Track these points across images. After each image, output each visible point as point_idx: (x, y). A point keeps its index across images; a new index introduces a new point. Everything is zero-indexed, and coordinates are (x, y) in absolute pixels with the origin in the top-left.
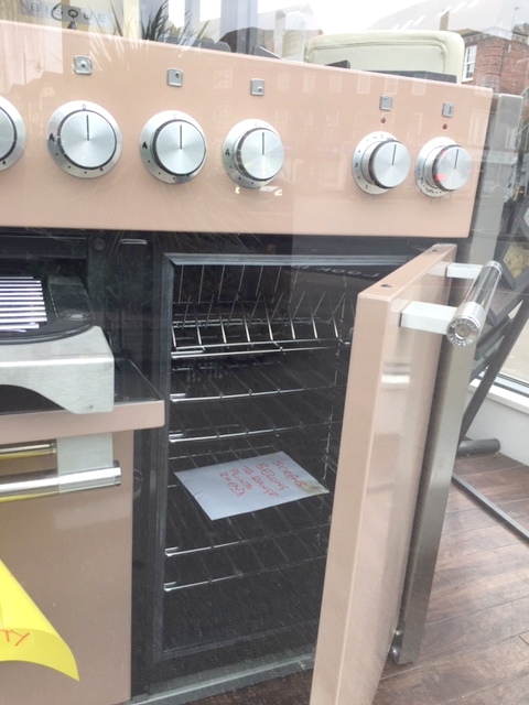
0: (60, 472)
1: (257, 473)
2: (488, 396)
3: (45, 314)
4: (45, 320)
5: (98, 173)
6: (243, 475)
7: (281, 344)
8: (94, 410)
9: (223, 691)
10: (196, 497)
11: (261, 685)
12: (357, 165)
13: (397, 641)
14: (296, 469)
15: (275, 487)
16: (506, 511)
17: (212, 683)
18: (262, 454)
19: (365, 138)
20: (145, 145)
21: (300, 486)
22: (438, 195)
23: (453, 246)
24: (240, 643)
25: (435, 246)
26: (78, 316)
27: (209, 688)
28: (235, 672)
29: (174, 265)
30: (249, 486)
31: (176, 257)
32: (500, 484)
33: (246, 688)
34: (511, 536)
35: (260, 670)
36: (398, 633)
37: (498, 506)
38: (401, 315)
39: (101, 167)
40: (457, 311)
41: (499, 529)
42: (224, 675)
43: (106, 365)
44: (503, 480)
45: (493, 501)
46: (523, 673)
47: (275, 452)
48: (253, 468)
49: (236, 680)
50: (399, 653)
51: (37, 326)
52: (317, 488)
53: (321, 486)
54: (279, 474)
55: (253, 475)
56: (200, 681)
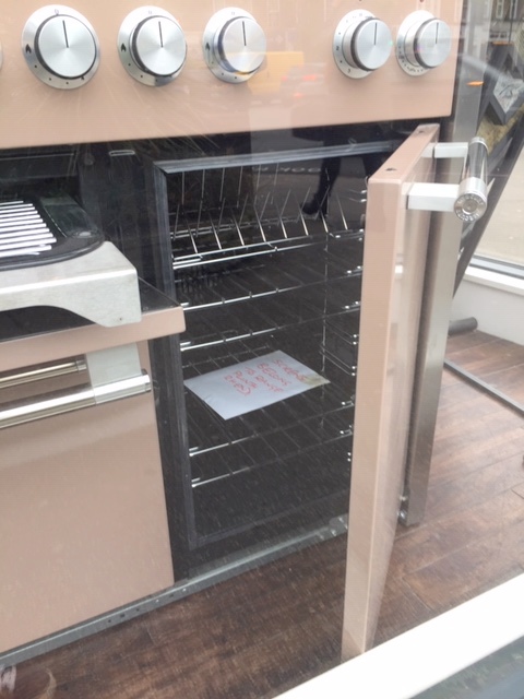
0: (93, 385)
1: (259, 372)
2: (464, 278)
3: (51, 235)
4: (54, 240)
5: (79, 82)
6: (246, 376)
7: (274, 245)
8: (124, 322)
9: (248, 569)
10: (206, 401)
11: (282, 560)
12: (338, 48)
13: (404, 506)
14: (296, 365)
15: (279, 384)
16: (488, 382)
17: (237, 564)
18: (260, 355)
19: (344, 19)
20: (123, 47)
21: (302, 380)
22: (420, 73)
23: (436, 126)
24: (257, 527)
25: (420, 127)
26: (86, 234)
27: (235, 569)
28: (255, 552)
29: (165, 174)
30: (254, 386)
31: (165, 165)
32: (480, 359)
33: (268, 564)
34: (496, 405)
35: (277, 548)
36: (404, 499)
37: (482, 379)
38: (408, 197)
39: (82, 76)
40: (460, 189)
41: (483, 398)
42: (246, 556)
43: (129, 278)
44: (483, 355)
45: (475, 374)
46: (519, 520)
47: (272, 351)
48: (255, 368)
49: (257, 560)
50: (406, 516)
51: (49, 248)
52: (319, 380)
53: (321, 377)
54: (280, 371)
55: (256, 375)
56: (225, 564)
